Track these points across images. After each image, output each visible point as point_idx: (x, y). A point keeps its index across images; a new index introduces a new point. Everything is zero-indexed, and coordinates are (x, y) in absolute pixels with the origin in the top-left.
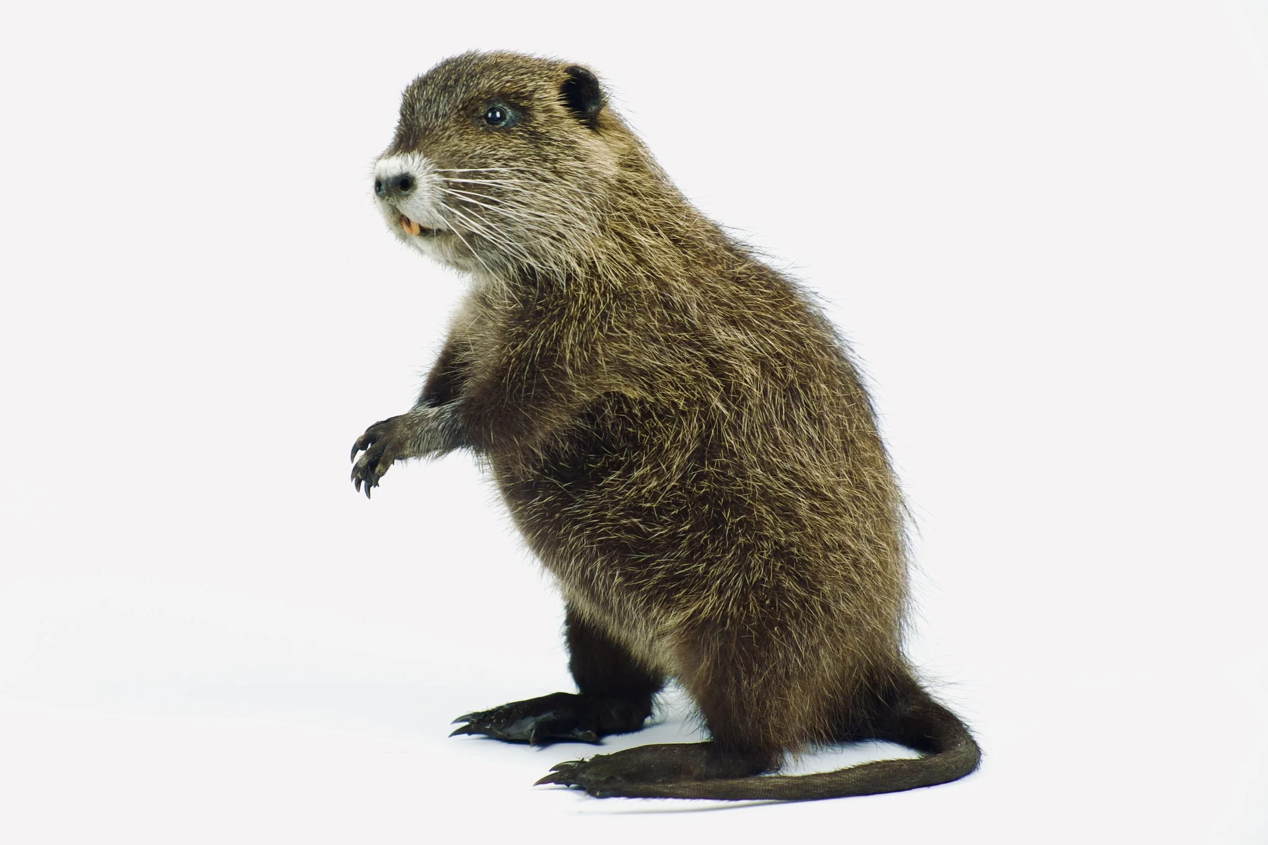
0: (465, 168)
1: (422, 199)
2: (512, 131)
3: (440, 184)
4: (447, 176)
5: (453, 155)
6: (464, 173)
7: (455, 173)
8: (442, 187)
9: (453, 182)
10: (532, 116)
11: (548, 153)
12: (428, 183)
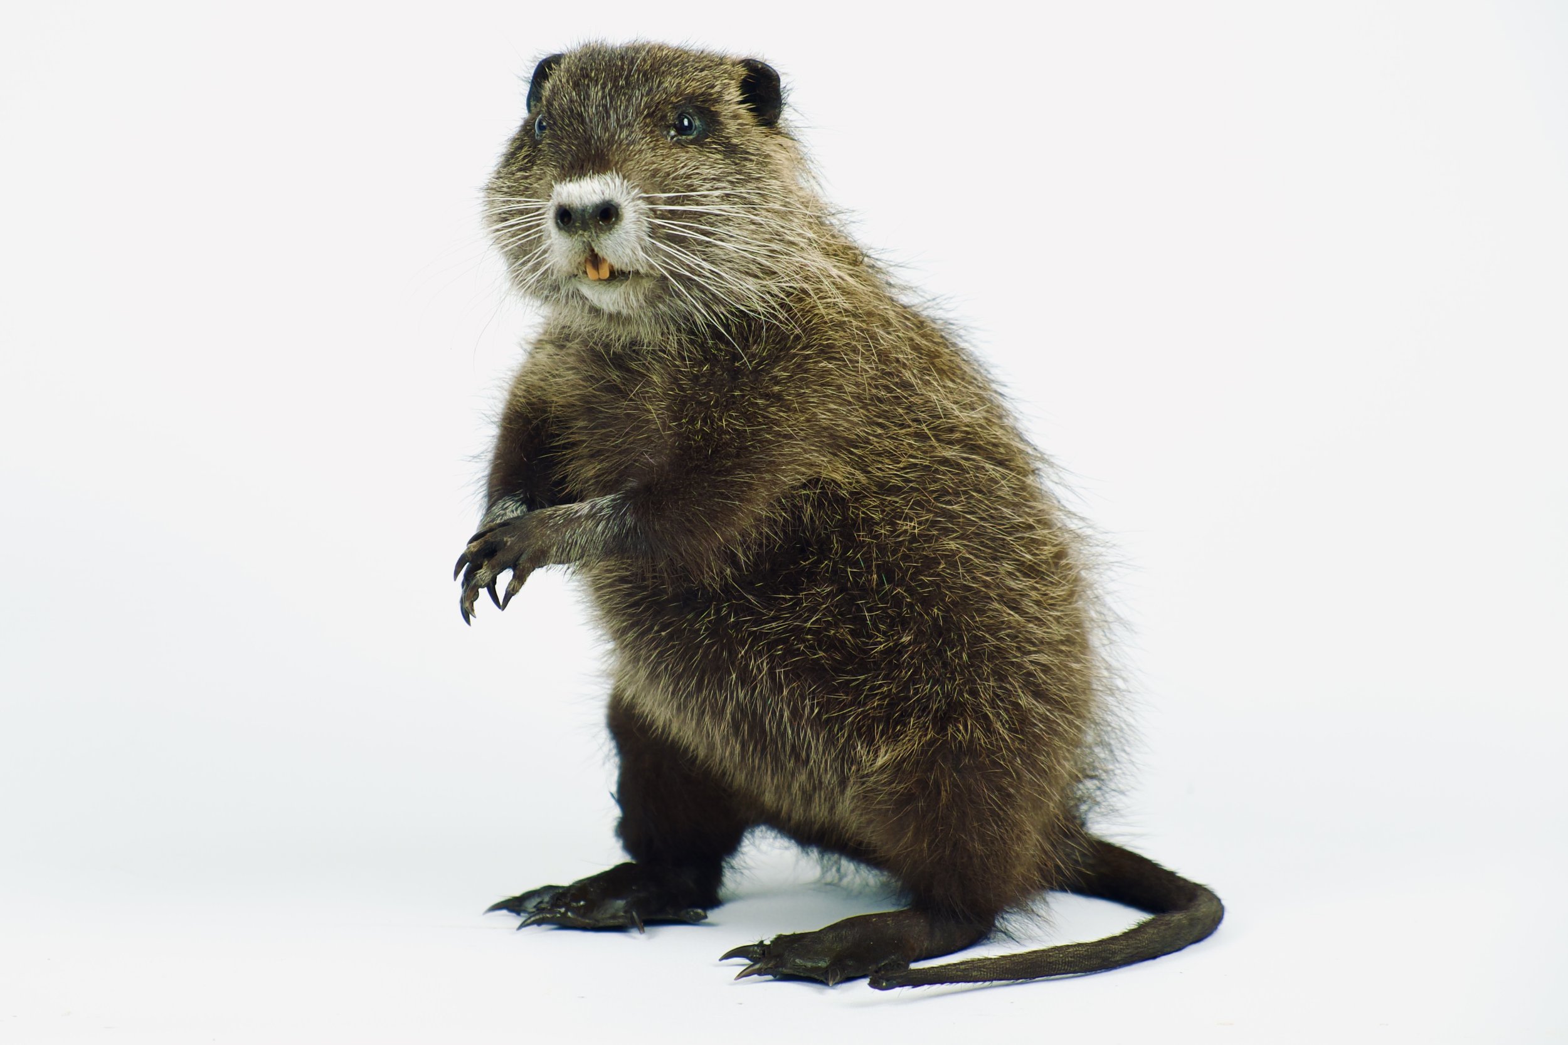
0: (670, 192)
1: (627, 232)
2: (705, 144)
3: (647, 213)
4: (652, 203)
5: (654, 176)
6: (669, 198)
7: (661, 198)
8: (648, 217)
9: (661, 210)
10: (721, 123)
11: (751, 171)
12: (635, 212)
